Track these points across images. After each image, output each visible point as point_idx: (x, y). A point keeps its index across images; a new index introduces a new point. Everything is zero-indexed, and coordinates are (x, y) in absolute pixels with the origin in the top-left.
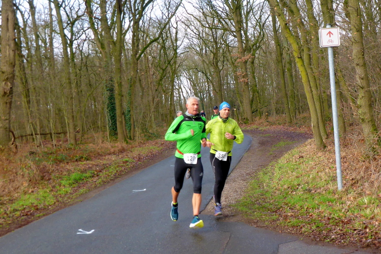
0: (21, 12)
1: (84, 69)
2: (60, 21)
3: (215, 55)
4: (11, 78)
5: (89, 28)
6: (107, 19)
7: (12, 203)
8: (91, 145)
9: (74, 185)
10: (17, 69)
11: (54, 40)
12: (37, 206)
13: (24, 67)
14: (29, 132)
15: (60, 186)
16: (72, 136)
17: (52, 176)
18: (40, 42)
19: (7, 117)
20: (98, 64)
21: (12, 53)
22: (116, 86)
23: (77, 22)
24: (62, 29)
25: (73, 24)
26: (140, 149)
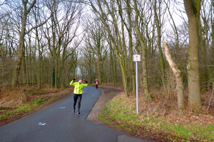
0: (26, 42)
1: (45, 62)
2: (39, 46)
3: (90, 61)
4: (20, 64)
5: (48, 49)
6: (55, 47)
7: (15, 109)
8: (45, 89)
9: (39, 104)
10: (22, 60)
11: (36, 52)
12: (24, 111)
13: (25, 60)
14: (24, 83)
15: (34, 103)
16: (39, 85)
17: (31, 100)
18: (31, 52)
19: (17, 77)
20: (50, 61)
21: (21, 55)
22: (56, 69)
23: (44, 47)
24: (39, 48)
25: (43, 47)
26: (62, 91)
